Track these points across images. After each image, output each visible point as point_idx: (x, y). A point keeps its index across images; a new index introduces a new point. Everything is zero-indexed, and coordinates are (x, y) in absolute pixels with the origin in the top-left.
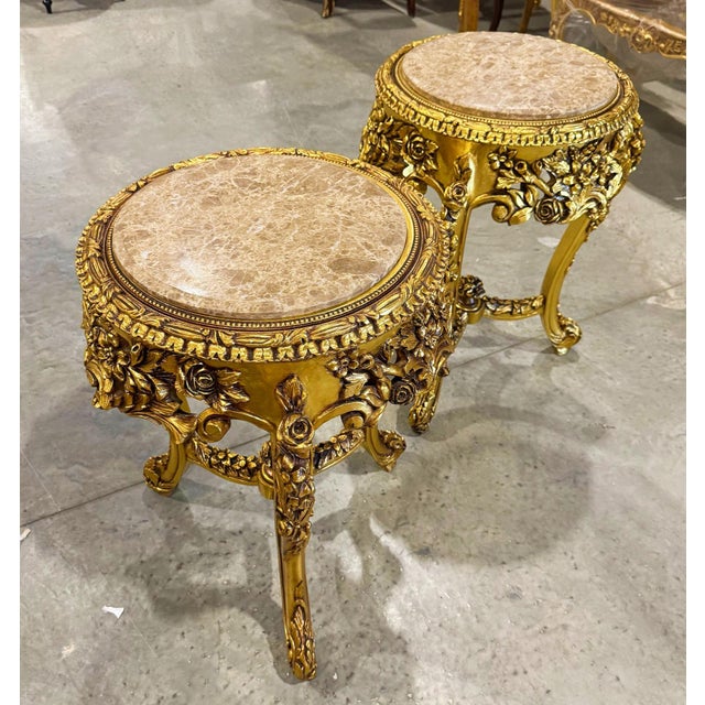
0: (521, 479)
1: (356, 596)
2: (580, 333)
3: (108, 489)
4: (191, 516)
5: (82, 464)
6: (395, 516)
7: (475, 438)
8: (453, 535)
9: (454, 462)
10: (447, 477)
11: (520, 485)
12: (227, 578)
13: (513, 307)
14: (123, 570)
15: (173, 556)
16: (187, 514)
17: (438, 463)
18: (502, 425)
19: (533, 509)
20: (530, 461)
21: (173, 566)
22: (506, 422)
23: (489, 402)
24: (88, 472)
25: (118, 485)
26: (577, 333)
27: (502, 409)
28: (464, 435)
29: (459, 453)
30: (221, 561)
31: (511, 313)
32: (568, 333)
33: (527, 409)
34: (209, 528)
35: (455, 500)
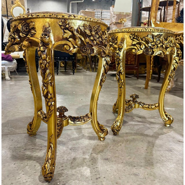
0: (147, 149)
1: (77, 165)
2: (173, 119)
3: (17, 133)
4: (35, 141)
5: (14, 128)
6: (100, 150)
7: (134, 138)
8: (118, 157)
9: (124, 142)
10: (121, 145)
11: (146, 150)
12: (37, 154)
13: (149, 105)
14: (8, 148)
15: (24, 148)
16: (35, 140)
17: (119, 142)
18: (144, 137)
19: (150, 156)
20: (152, 146)
21: (23, 149)
22: (145, 137)
23: (141, 132)
24: (14, 130)
25: (20, 133)
26: (172, 119)
27: (145, 134)
28: (130, 138)
29: (127, 141)
30: (38, 151)
31: (148, 107)
32: (169, 118)
33: (153, 135)
34: (39, 144)
35: (122, 150)
